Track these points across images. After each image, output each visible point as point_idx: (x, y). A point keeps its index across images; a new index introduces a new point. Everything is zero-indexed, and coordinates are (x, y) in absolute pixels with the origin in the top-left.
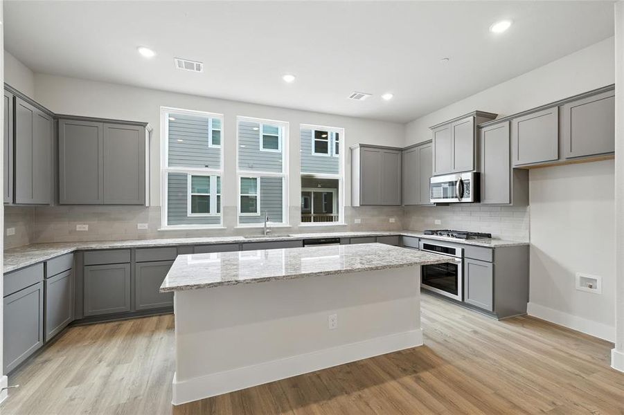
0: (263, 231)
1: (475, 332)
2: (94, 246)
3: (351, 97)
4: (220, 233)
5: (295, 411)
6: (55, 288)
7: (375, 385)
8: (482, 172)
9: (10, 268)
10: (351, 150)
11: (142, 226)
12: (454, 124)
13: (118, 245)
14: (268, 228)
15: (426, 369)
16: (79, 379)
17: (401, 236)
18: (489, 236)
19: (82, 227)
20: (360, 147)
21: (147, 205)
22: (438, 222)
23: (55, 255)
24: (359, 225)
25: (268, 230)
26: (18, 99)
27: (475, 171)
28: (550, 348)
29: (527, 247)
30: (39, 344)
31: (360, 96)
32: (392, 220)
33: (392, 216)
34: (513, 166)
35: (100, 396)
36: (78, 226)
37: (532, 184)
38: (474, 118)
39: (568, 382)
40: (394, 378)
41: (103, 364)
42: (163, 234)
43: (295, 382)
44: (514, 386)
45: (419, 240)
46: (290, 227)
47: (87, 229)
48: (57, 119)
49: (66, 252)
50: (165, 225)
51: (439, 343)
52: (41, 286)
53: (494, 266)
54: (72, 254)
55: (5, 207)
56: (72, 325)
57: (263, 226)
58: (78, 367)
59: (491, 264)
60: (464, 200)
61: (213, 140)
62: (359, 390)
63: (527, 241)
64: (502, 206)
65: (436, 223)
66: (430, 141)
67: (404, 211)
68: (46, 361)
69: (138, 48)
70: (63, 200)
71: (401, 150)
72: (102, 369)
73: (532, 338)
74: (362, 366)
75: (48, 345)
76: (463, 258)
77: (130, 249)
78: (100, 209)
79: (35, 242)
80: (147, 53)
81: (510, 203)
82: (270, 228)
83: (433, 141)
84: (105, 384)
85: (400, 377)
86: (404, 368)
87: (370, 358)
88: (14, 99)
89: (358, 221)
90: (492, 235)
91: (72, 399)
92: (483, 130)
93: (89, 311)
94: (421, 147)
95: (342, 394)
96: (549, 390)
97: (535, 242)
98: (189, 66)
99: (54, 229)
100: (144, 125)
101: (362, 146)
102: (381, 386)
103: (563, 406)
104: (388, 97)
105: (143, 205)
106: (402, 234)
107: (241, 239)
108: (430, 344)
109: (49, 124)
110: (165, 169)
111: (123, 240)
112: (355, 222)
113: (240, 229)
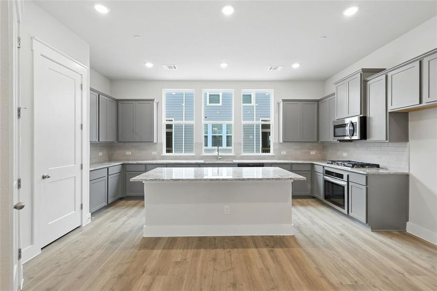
0: (216, 157)
1: (342, 235)
2: (130, 162)
3: (270, 69)
4: (193, 158)
5: (192, 250)
6: (113, 180)
7: (243, 248)
8: (368, 116)
9: (93, 169)
10: (279, 104)
11: (155, 153)
12: (348, 80)
13: (140, 162)
14: (220, 156)
15: (281, 247)
16: (116, 220)
17: (313, 165)
18: (378, 166)
19: (129, 153)
20: (283, 101)
21: (155, 142)
22: (345, 154)
23: (113, 165)
24: (285, 156)
26: (100, 95)
27: (362, 116)
28: (397, 254)
29: (407, 176)
30: (105, 204)
31: (276, 68)
32: (313, 153)
33: (312, 149)
34: (389, 111)
35: (119, 228)
36: (127, 152)
37: (411, 124)
38: (361, 74)
39: (385, 274)
40: (256, 247)
41: (126, 216)
42: (163, 158)
43: (201, 239)
44: (337, 268)
45: (324, 168)
46: (234, 156)
47: (130, 154)
48: (118, 101)
49: (117, 164)
50: (164, 153)
51: (306, 236)
52: (106, 178)
53: (367, 188)
54: (121, 166)
55: (90, 143)
56: (121, 199)
57: (217, 155)
58: (117, 216)
59: (365, 187)
60: (354, 138)
61: (209, 101)
62: (231, 248)
63: (406, 171)
64: (380, 142)
65: (344, 156)
66: (334, 94)
67: (323, 146)
68: (107, 212)
69: (145, 63)
70: (120, 140)
71: (318, 101)
72: (125, 218)
73: (389, 246)
74: (243, 238)
75: (109, 205)
76: (348, 182)
77: (145, 164)
78: (135, 144)
79: (110, 159)
80: (149, 65)
81: (387, 140)
82: (221, 156)
83: (336, 94)
84: (123, 224)
85: (261, 248)
86: (268, 243)
87: (251, 236)
88: (99, 95)
89: (284, 153)
90: (380, 166)
91: (110, 227)
92: (369, 83)
93: (128, 194)
94: (329, 98)
95: (221, 248)
96: (362, 275)
97: (414, 172)
98: (170, 67)
99: (118, 153)
100: (153, 100)
101: (284, 101)
102: (246, 249)
103: (363, 285)
104: (296, 66)
105: (153, 142)
106: (313, 163)
107: (202, 161)
108: (299, 236)
109: (114, 104)
110: (164, 123)
111: (145, 160)
112: (282, 154)
113: (204, 156)
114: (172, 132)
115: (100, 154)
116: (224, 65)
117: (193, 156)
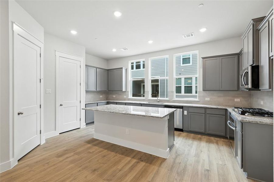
4: (144, 100)
8: (260, 65)
9: (87, 103)
11: (125, 97)
12: (248, 32)
17: (227, 110)
19: (114, 96)
21: (124, 90)
23: (100, 102)
25: (158, 101)
27: (254, 65)
32: (237, 100)
38: (253, 24)
42: (129, 99)
48: (108, 70)
53: (242, 135)
54: (106, 102)
61: (183, 63)
70: (110, 89)
71: (238, 54)
76: (236, 127)
79: (107, 99)
88: (96, 69)
99: (110, 96)
100: (122, 68)
101: (203, 58)
105: (122, 90)
106: (227, 108)
110: (130, 80)
111: (120, 100)
112: (206, 100)
113: (150, 99)
114: (159, 85)
115: (101, 96)
116: (150, 42)
117: (144, 99)
